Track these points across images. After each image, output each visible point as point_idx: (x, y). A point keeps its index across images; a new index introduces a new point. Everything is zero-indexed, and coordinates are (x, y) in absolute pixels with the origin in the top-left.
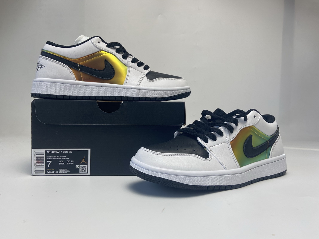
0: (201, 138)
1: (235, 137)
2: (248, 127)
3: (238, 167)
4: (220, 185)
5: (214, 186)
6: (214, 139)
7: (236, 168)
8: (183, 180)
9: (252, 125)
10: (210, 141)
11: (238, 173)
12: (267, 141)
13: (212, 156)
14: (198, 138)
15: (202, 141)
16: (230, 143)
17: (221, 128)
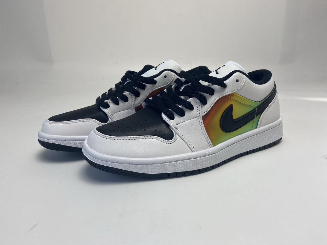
0: (166, 114)
1: (209, 110)
2: (228, 95)
3: (210, 146)
4: (184, 171)
5: (177, 173)
6: (182, 114)
7: (208, 148)
8: (138, 169)
9: (233, 92)
10: (177, 118)
11: (209, 155)
12: (255, 108)
13: (178, 136)
14: (162, 113)
15: (167, 118)
16: (202, 118)
17: (191, 100)
